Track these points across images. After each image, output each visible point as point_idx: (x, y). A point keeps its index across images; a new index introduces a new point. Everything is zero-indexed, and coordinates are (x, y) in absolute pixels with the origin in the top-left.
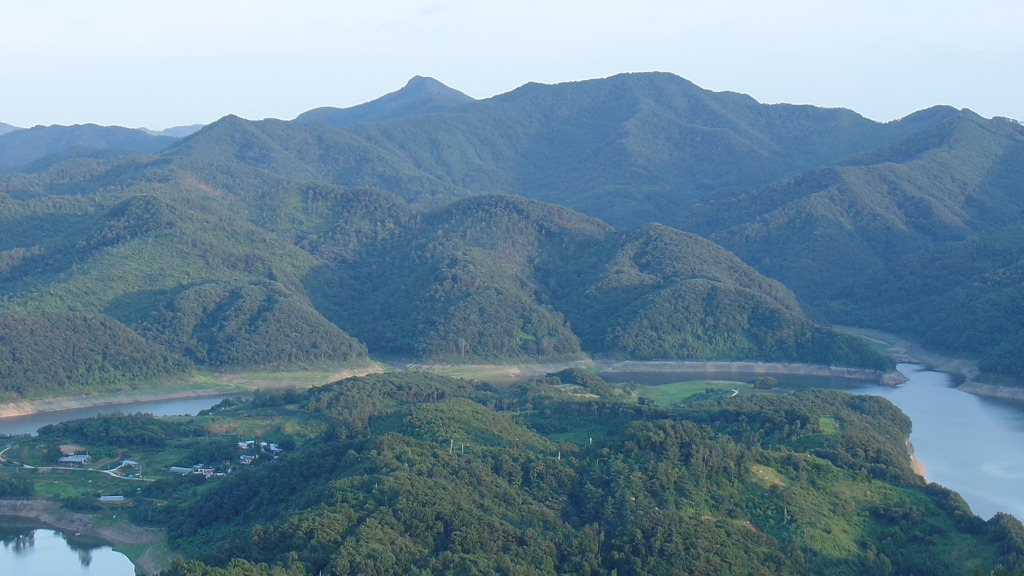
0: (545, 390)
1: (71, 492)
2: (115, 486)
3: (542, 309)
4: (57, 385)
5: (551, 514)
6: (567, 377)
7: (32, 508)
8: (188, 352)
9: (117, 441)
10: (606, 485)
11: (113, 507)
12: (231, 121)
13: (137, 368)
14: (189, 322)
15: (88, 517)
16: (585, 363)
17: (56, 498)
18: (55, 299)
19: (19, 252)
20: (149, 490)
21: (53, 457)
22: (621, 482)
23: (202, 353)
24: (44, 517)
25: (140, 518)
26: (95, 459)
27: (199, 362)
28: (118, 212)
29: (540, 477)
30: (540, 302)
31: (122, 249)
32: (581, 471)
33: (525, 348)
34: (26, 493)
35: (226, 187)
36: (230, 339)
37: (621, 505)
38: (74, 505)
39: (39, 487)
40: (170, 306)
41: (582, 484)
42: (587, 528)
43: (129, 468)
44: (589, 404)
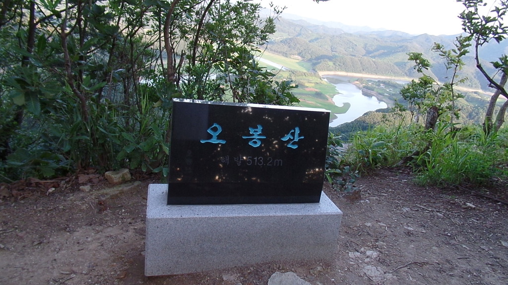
0: (470, 94)
1: (380, 92)
2: (387, 92)
3: (475, 79)
4: (383, 74)
5: (464, 116)
6: (475, 93)
7: (373, 92)
8: (406, 73)
9: (390, 85)
10: (477, 114)
11: (386, 96)
12: (426, 34)
13: (396, 74)
14: (407, 68)
15: (382, 96)
16: (480, 91)
17: (377, 92)
18: (386, 60)
19: (382, 51)
20: (393, 95)
21: (379, 85)
22: (481, 114)
23: (408, 74)
24: (375, 95)
25: (390, 99)
26: (385, 87)
27: (407, 75)
28: (401, 47)
29: (464, 109)
30: (475, 78)
31: (400, 53)
32: (473, 110)
33: (469, 85)
34: (373, 90)
35: (421, 46)
36: (414, 73)
37: (479, 118)
38: (380, 94)
39: (375, 90)
40: (405, 65)
41: (472, 112)
42: (471, 120)
43: (391, 90)
44: (478, 98)
